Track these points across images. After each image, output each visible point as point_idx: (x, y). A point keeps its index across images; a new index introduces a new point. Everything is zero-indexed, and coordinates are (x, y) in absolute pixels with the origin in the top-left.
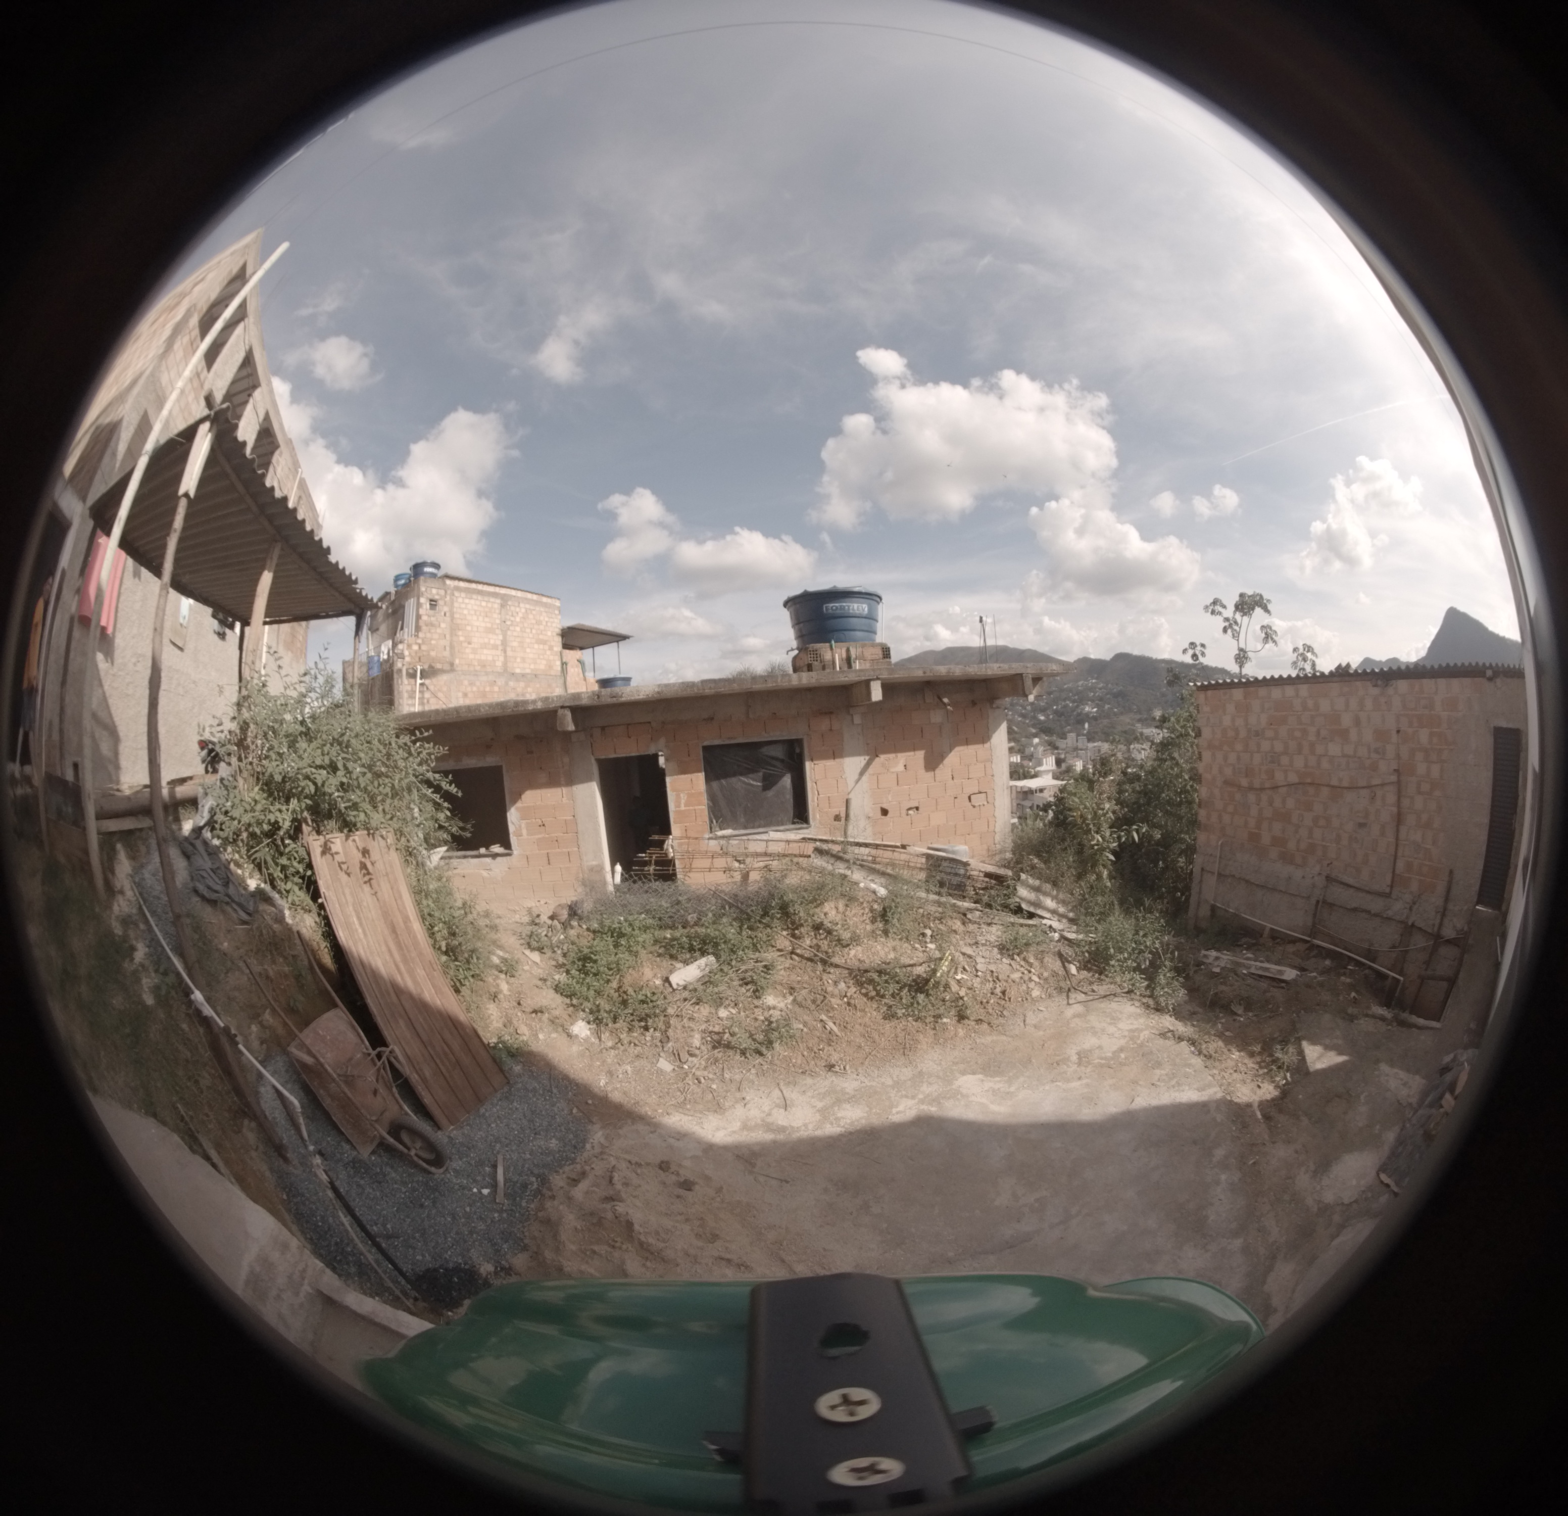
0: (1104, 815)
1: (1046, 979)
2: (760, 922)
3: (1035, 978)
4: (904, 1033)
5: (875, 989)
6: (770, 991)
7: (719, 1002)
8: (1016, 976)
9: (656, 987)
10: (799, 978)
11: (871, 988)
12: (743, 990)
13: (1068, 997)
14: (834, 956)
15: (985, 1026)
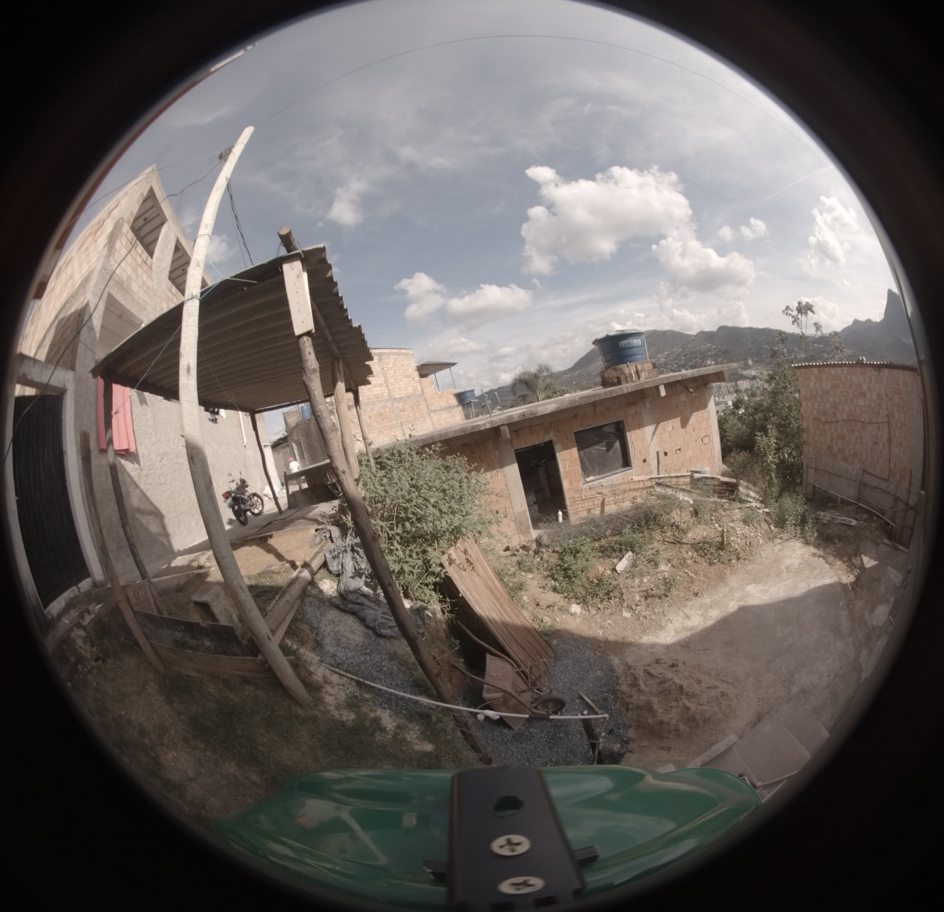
0: (772, 445)
1: (763, 534)
2: (648, 528)
3: (759, 534)
4: (719, 571)
6: (661, 563)
7: (642, 575)
8: (752, 534)
9: (610, 575)
10: (671, 554)
11: (701, 552)
12: (650, 566)
13: (774, 541)
14: (682, 539)
15: (747, 561)
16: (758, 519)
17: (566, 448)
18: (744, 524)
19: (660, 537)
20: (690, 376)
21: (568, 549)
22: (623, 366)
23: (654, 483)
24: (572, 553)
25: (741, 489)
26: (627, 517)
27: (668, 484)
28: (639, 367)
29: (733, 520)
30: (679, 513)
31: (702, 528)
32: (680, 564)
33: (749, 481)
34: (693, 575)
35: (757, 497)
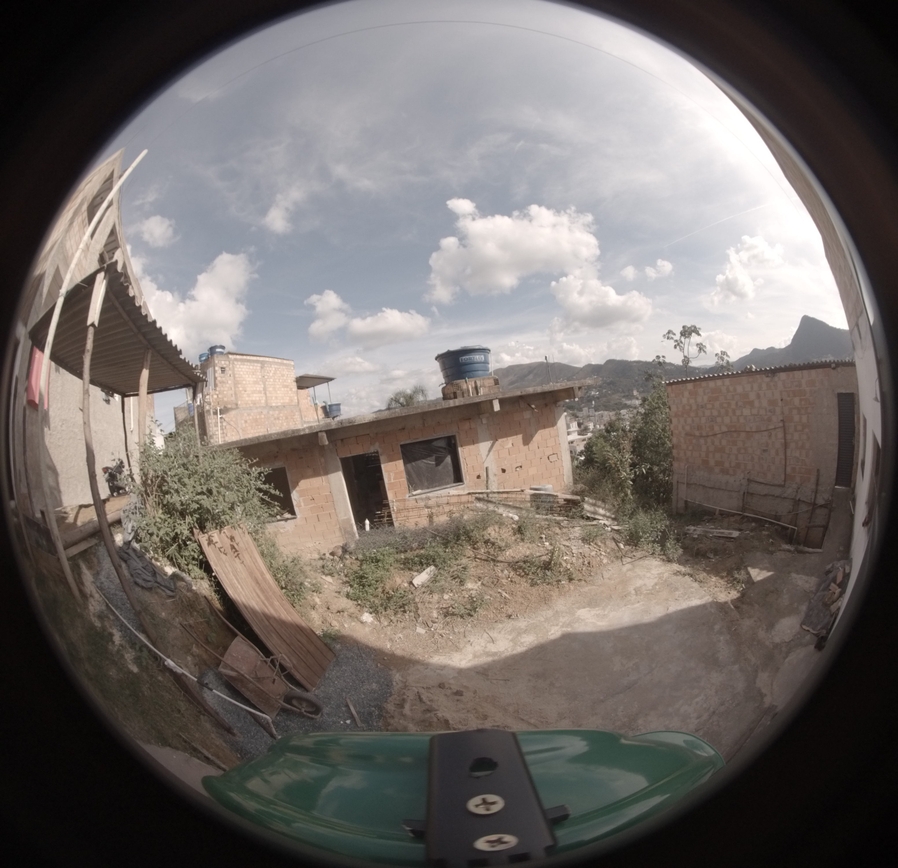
0: (626, 461)
1: (609, 553)
2: (456, 543)
3: (603, 553)
4: (543, 592)
5: (523, 571)
6: (468, 580)
7: (442, 591)
8: (593, 553)
9: (406, 588)
10: (482, 571)
11: (521, 571)
12: (454, 582)
13: (622, 560)
14: (498, 557)
15: (583, 582)
16: (603, 537)
17: (391, 459)
18: (584, 543)
19: (471, 553)
20: (531, 392)
23: (474, 498)
25: (586, 506)
27: (491, 499)
28: (479, 383)
29: (570, 539)
30: (497, 529)
31: (526, 546)
32: (493, 583)
33: (595, 498)
34: (507, 596)
35: (608, 514)
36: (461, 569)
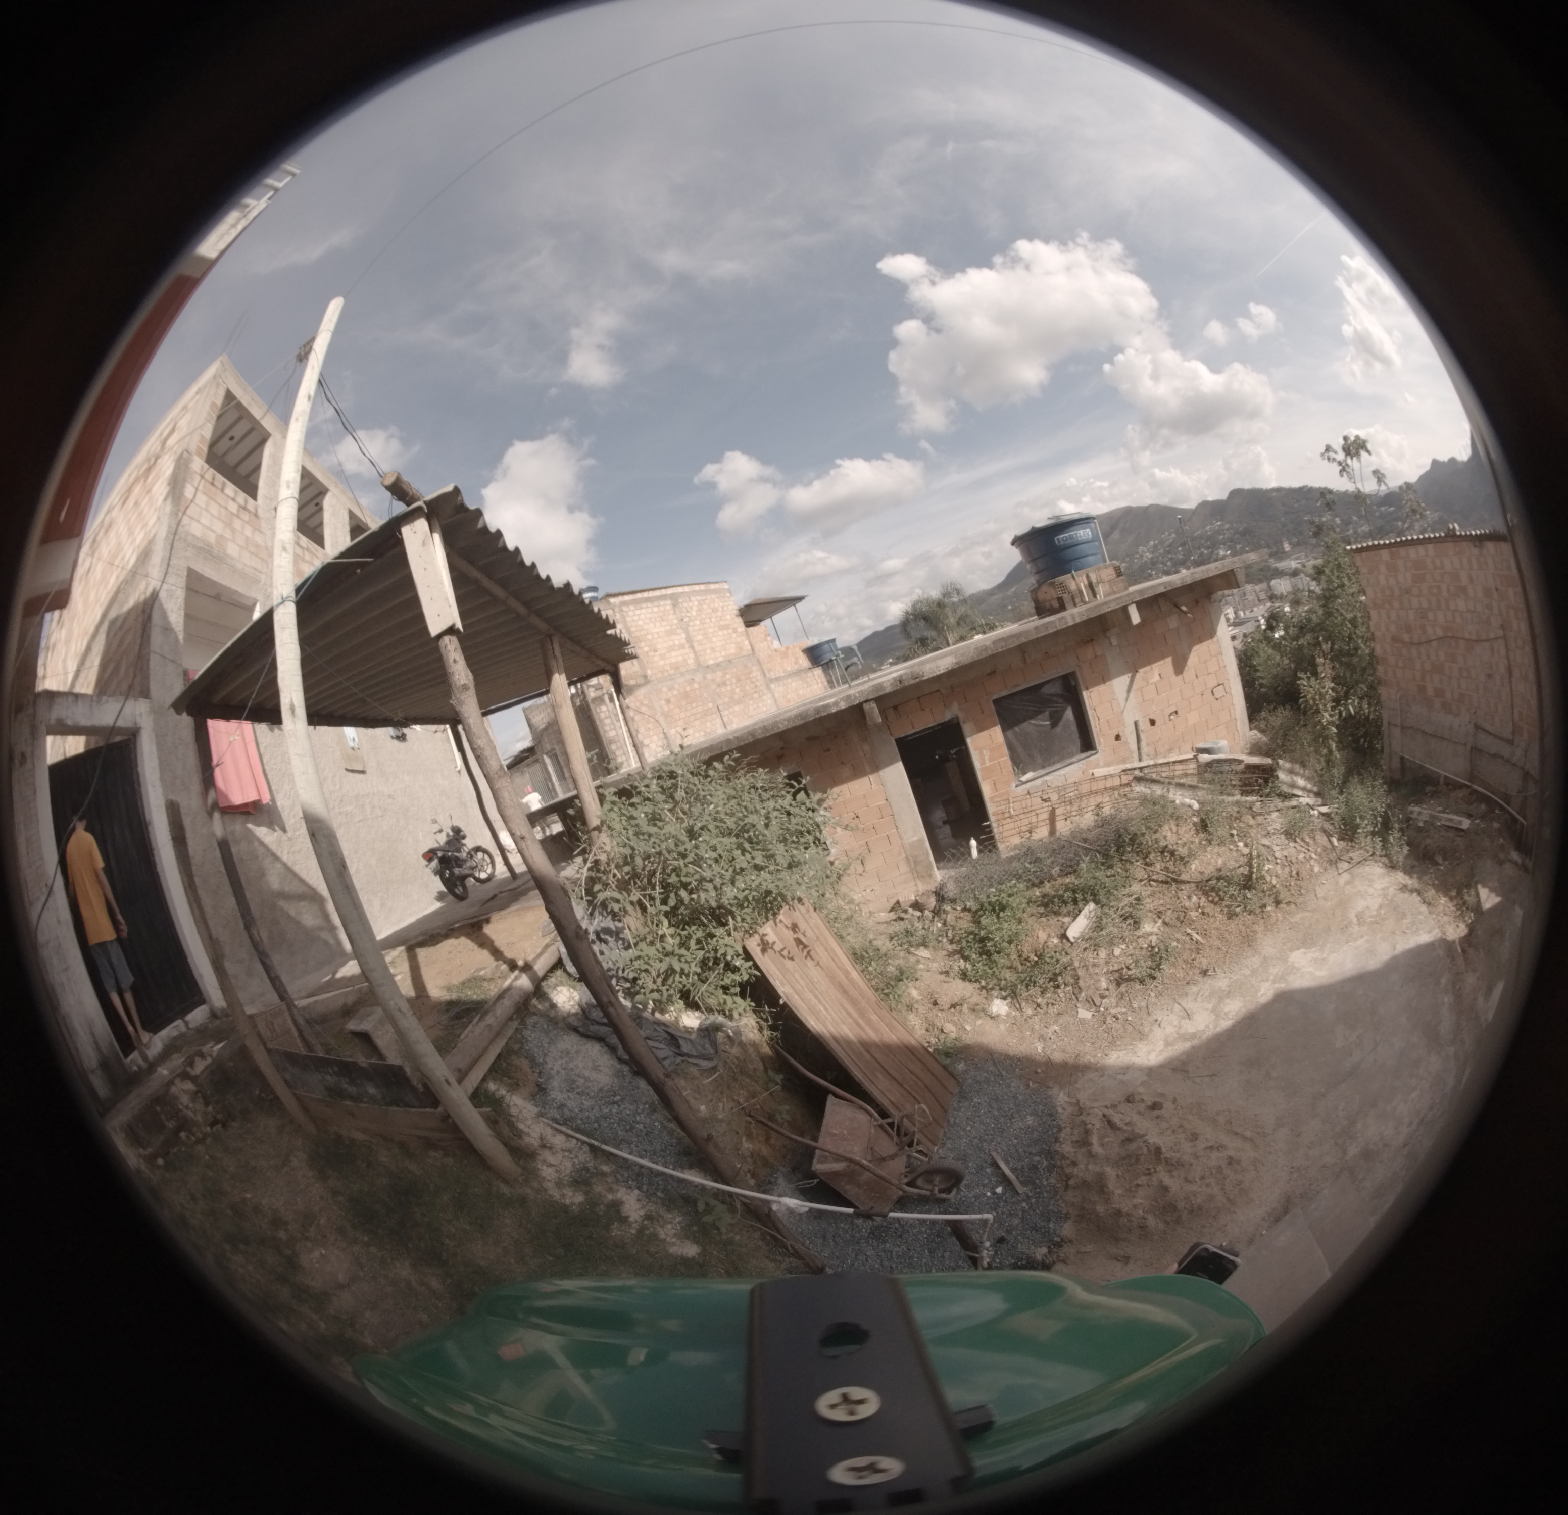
0: (1327, 693)
1: (1321, 855)
2: (1121, 860)
3: (1313, 855)
4: (1244, 927)
6: (1144, 920)
7: (1111, 942)
8: (1301, 856)
9: (1056, 946)
10: (1162, 902)
11: (1214, 894)
12: (1125, 925)
14: (1181, 874)
16: (1310, 828)
17: (981, 728)
18: (1287, 839)
19: (1144, 872)
20: (1179, 584)
21: (986, 905)
22: (1066, 578)
23: (1131, 778)
24: (994, 910)
25: (1282, 775)
26: (1085, 840)
27: (1154, 776)
28: (1093, 577)
29: (1268, 833)
30: (1174, 828)
31: (1216, 851)
32: (1178, 918)
33: (1293, 760)
34: (1199, 938)
35: (1309, 786)
36: (1134, 902)
